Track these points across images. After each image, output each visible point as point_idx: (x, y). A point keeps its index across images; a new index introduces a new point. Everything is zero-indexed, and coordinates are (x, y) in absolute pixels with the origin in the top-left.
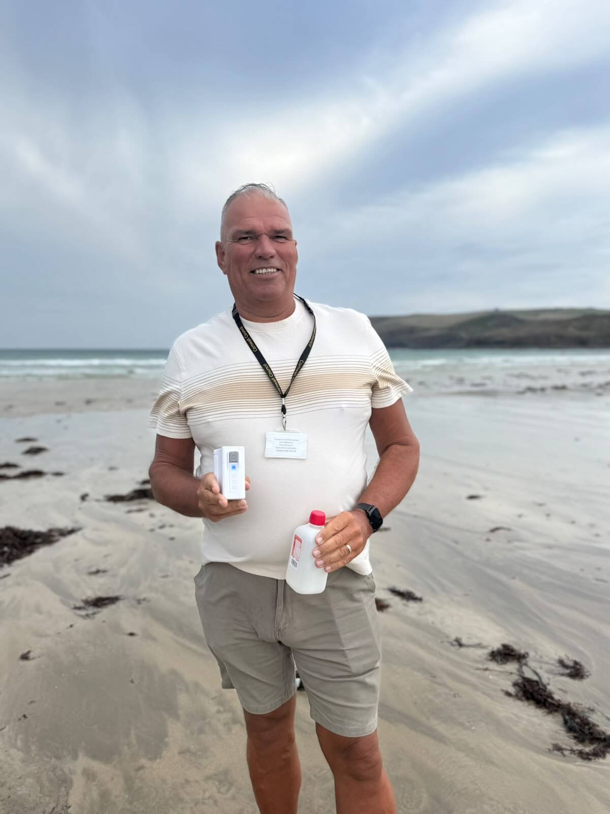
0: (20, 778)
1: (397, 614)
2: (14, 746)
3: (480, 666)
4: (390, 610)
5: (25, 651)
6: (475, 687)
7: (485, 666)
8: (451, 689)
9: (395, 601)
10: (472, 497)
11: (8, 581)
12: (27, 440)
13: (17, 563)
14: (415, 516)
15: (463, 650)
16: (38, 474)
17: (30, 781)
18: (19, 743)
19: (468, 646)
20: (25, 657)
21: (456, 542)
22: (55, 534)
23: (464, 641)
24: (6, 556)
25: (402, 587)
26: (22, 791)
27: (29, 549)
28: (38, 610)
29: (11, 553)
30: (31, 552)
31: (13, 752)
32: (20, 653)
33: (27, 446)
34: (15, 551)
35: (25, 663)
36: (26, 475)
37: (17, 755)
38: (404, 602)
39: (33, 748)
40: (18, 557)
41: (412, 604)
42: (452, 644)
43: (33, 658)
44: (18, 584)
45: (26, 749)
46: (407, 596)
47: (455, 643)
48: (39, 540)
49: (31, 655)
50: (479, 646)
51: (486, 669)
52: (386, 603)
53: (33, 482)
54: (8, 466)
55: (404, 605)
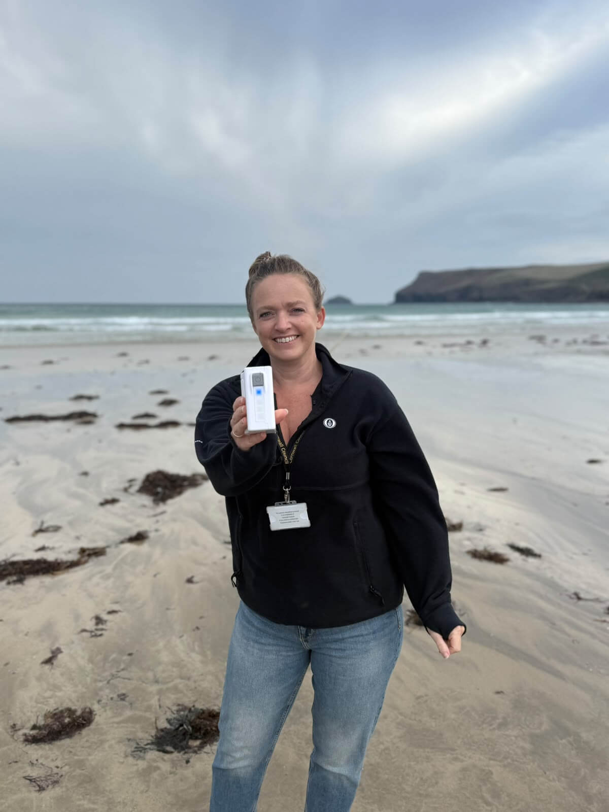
0: (202, 675)
1: (516, 568)
2: (193, 650)
3: (598, 618)
4: (509, 563)
5: (189, 576)
6: (593, 636)
7: (603, 619)
8: (569, 635)
9: (515, 556)
10: (592, 462)
11: (165, 517)
12: (160, 392)
13: (170, 502)
14: (533, 479)
15: (581, 603)
16: (174, 424)
17: (210, 677)
18: (197, 648)
19: (586, 600)
20: (190, 581)
21: (575, 505)
22: (199, 478)
23: (582, 595)
24: (160, 496)
25: (522, 544)
26: (205, 684)
27: (178, 490)
28: (195, 543)
29: (164, 494)
30: (180, 493)
31: (194, 655)
32: (185, 578)
33: (161, 398)
34: (167, 492)
35: (191, 586)
36: (165, 425)
37: (197, 657)
38: (523, 557)
39: (209, 653)
40: (171, 497)
41: (531, 560)
42: (571, 598)
43: (197, 583)
44: (174, 520)
45: (202, 653)
46: (526, 552)
47: (573, 596)
48: (186, 483)
49: (195, 579)
50: (597, 600)
51: (605, 621)
52: (506, 557)
53: (171, 432)
54: (147, 416)
55: (524, 560)
